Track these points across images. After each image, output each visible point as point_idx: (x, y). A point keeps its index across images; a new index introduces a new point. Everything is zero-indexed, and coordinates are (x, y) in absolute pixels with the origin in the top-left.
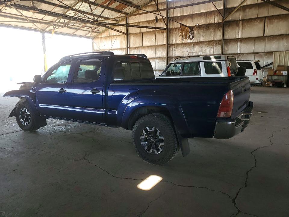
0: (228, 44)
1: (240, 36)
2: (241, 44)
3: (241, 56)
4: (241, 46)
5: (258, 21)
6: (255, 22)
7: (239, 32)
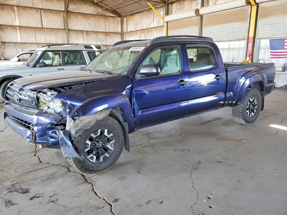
0: (5, 30)
1: (17, 23)
2: (21, 32)
3: (23, 46)
4: (21, 35)
5: (35, 11)
6: (32, 11)
7: (16, 19)
